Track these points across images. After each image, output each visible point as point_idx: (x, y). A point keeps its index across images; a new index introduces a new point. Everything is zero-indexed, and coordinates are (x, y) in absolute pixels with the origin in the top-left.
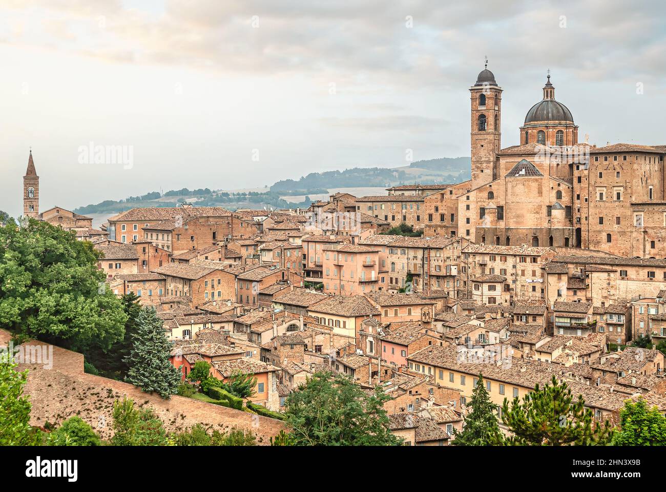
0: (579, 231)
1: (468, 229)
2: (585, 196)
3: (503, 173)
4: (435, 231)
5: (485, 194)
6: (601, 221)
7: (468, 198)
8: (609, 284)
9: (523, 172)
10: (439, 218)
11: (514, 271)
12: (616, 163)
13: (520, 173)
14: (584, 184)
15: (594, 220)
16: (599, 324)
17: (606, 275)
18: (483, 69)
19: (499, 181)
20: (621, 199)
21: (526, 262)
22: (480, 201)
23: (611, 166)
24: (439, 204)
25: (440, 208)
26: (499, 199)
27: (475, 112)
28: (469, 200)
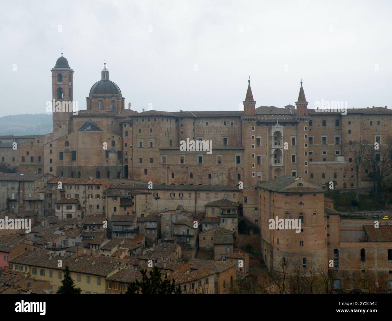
0: (126, 167)
1: (52, 167)
2: (130, 144)
3: (75, 128)
4: (27, 168)
5: (63, 143)
6: (141, 160)
7: (51, 145)
8: (146, 202)
9: (89, 128)
10: (29, 159)
11: (84, 196)
12: (150, 123)
13: (88, 128)
14: (130, 136)
15: (136, 160)
16: (141, 229)
17: (144, 196)
18: (60, 56)
19: (73, 134)
20: (153, 146)
21: (92, 189)
22: (60, 148)
23: (147, 125)
24: (29, 149)
25: (30, 152)
26: (73, 146)
27: (55, 86)
28: (52, 147)
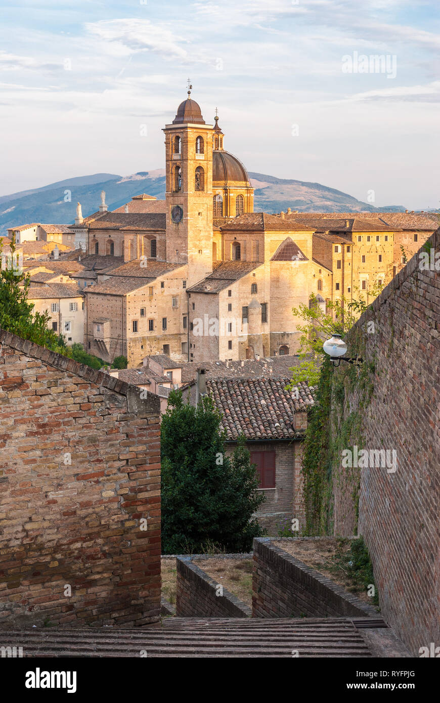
1: (230, 339)
2: (348, 286)
3: (268, 255)
5: (248, 287)
7: (230, 293)
10: (147, 325)
12: (378, 244)
14: (348, 269)
19: (263, 267)
22: (243, 298)
23: (374, 247)
24: (146, 304)
25: (148, 310)
26: (263, 293)
27: (192, 162)
28: (231, 296)
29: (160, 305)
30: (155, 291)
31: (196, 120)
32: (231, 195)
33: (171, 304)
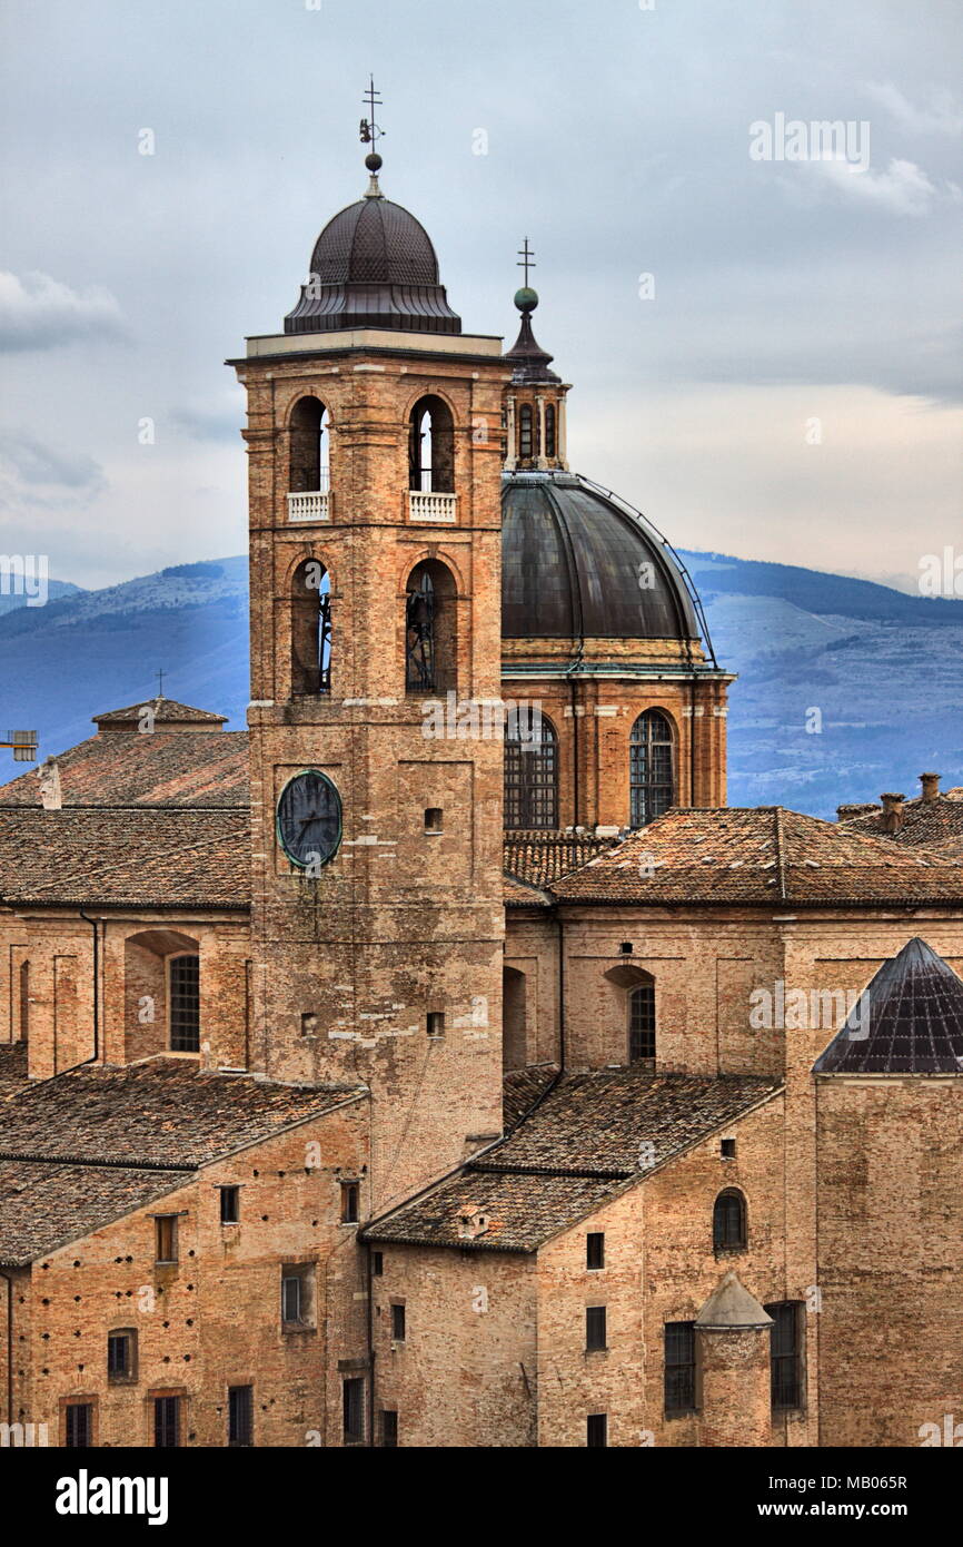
3: (807, 1039)
5: (699, 1218)
7: (595, 1251)
10: (142, 1426)
25: (147, 1346)
26: (776, 1245)
27: (389, 537)
28: (600, 1265)
29: (214, 1312)
30: (187, 1239)
31: (406, 308)
32: (606, 711)
33: (272, 1310)
